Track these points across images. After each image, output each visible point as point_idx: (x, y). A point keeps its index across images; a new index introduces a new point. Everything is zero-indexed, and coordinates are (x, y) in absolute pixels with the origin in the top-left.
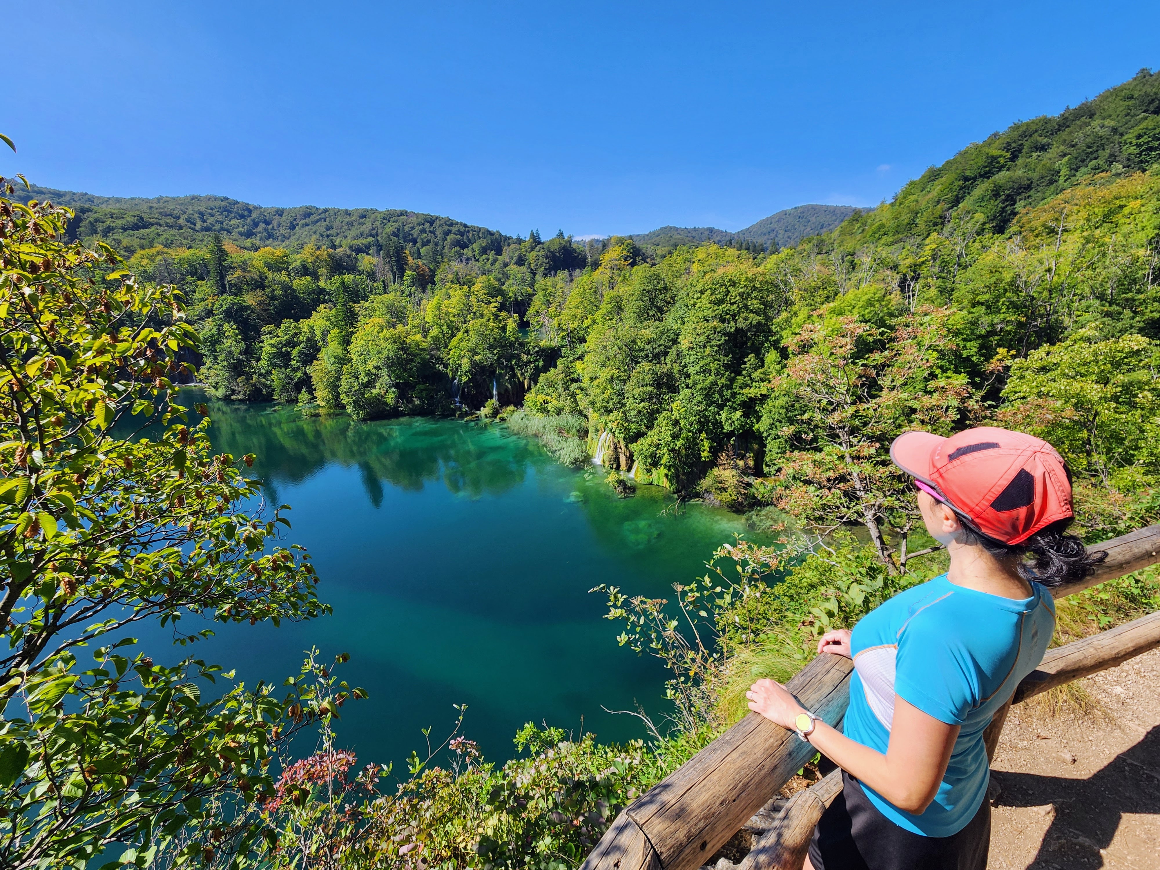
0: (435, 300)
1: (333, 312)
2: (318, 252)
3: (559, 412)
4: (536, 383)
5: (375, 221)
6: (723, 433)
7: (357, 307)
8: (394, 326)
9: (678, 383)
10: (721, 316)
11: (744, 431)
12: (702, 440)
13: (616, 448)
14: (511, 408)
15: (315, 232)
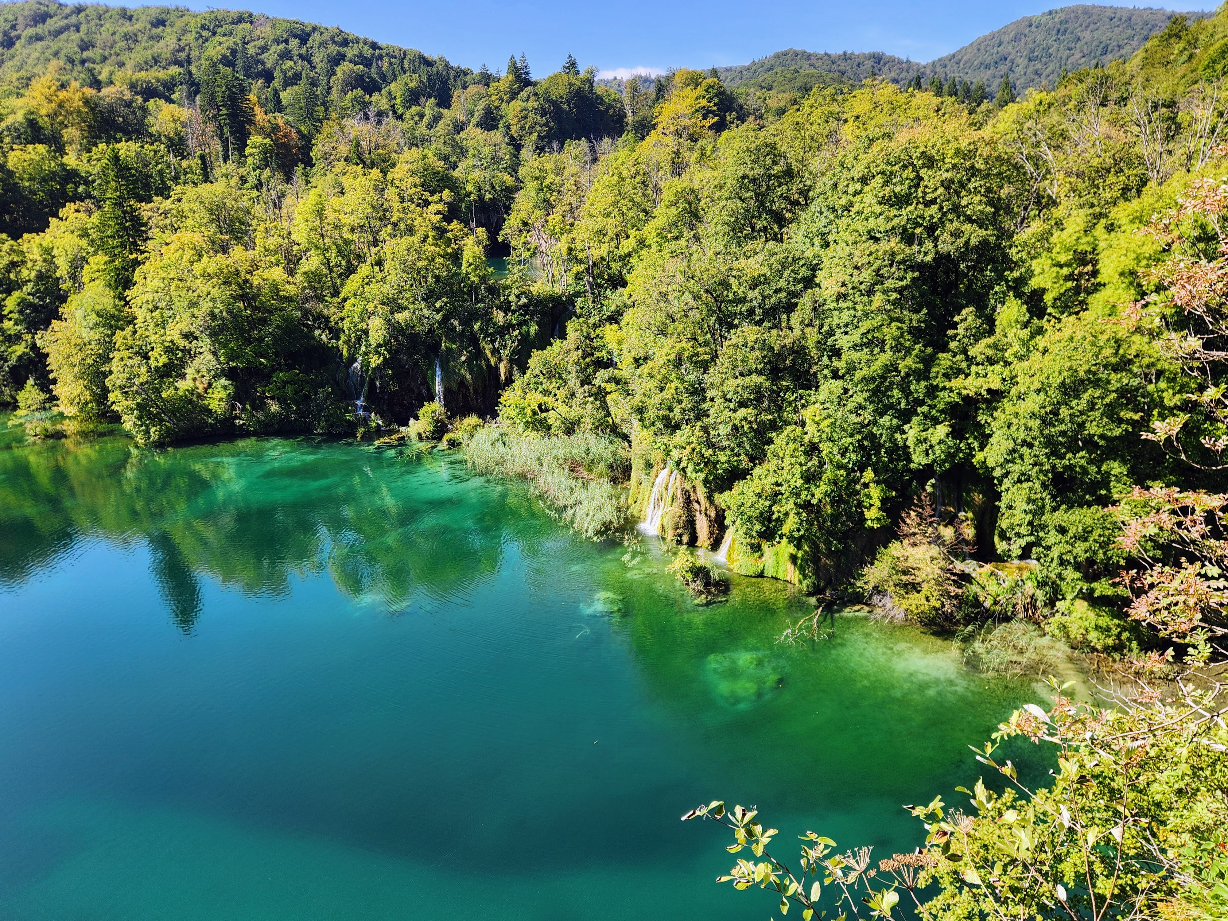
0: (311, 198)
1: (95, 219)
2: (62, 95)
3: (570, 428)
4: (523, 369)
5: (185, 31)
6: (910, 471)
7: (145, 210)
8: (224, 249)
9: (815, 369)
10: (905, 230)
11: (954, 466)
12: (866, 486)
13: (688, 502)
14: (473, 420)
15: (56, 54)
